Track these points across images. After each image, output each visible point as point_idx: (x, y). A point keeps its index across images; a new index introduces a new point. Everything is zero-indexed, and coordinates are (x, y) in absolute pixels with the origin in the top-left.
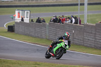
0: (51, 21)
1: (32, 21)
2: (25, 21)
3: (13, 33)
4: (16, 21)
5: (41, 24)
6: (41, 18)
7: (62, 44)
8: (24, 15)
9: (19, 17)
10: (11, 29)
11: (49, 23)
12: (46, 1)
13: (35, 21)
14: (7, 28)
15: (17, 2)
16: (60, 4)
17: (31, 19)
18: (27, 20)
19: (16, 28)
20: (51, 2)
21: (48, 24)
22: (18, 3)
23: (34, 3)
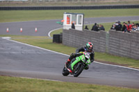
0: (112, 29)
1: (86, 28)
2: (76, 28)
3: (61, 44)
4: (64, 28)
5: (99, 32)
6: (99, 24)
7: (82, 58)
8: (76, 19)
9: (68, 22)
10: (57, 39)
11: (110, 31)
12: (105, 1)
13: (90, 28)
14: (52, 38)
15: (66, 2)
16: (125, 5)
17: (85, 25)
18: (79, 27)
19: (64, 38)
20: (113, 3)
21: (108, 32)
22: (67, 4)
23: (89, 4)
